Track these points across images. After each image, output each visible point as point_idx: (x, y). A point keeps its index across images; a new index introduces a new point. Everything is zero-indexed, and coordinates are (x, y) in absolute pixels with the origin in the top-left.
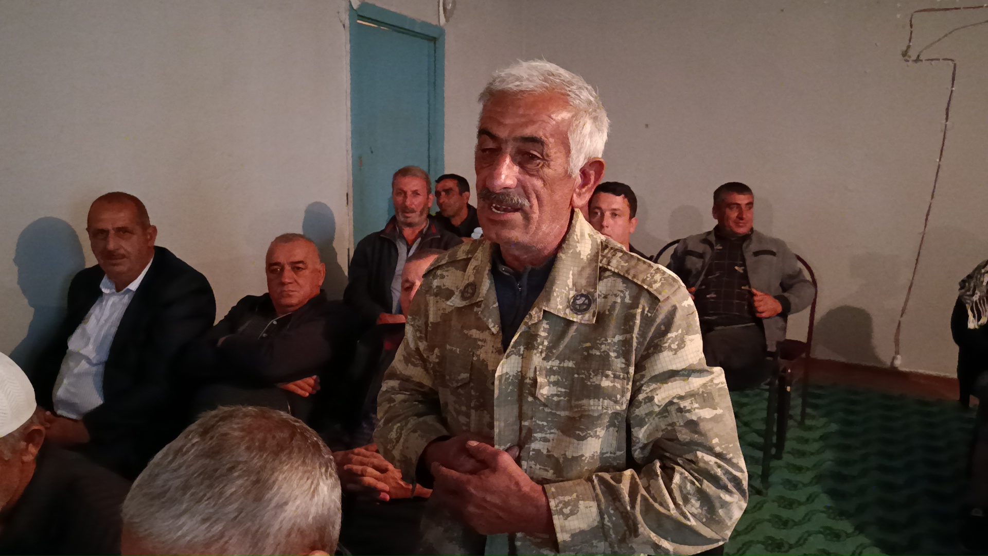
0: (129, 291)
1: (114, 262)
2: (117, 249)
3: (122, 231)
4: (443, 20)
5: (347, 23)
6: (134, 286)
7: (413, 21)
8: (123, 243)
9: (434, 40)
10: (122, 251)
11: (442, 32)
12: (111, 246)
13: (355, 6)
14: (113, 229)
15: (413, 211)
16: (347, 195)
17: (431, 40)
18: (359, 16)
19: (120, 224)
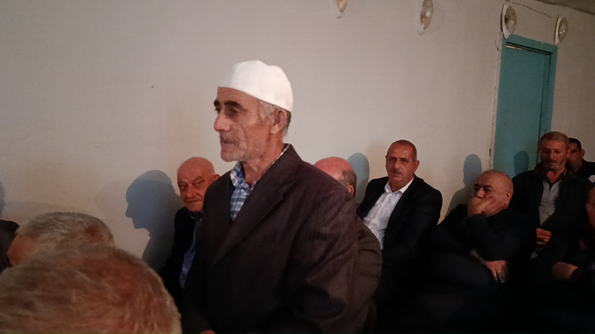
0: (400, 192)
1: (396, 175)
2: (398, 169)
3: (403, 160)
4: (557, 40)
5: (500, 48)
6: (403, 190)
7: (539, 43)
8: (402, 166)
9: (550, 54)
10: (401, 170)
11: (556, 48)
12: (397, 166)
13: (506, 38)
14: (400, 158)
15: (555, 162)
16: (490, 150)
17: (548, 54)
18: (507, 42)
19: (403, 156)
